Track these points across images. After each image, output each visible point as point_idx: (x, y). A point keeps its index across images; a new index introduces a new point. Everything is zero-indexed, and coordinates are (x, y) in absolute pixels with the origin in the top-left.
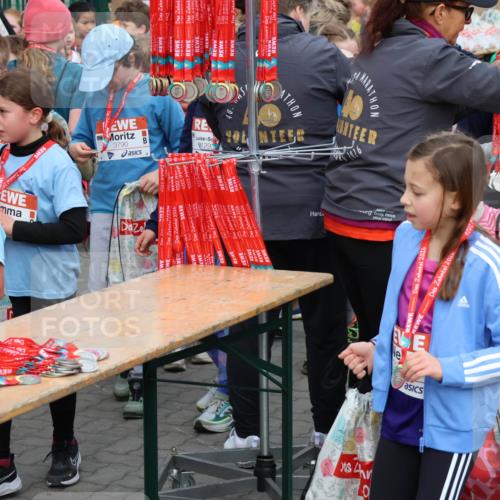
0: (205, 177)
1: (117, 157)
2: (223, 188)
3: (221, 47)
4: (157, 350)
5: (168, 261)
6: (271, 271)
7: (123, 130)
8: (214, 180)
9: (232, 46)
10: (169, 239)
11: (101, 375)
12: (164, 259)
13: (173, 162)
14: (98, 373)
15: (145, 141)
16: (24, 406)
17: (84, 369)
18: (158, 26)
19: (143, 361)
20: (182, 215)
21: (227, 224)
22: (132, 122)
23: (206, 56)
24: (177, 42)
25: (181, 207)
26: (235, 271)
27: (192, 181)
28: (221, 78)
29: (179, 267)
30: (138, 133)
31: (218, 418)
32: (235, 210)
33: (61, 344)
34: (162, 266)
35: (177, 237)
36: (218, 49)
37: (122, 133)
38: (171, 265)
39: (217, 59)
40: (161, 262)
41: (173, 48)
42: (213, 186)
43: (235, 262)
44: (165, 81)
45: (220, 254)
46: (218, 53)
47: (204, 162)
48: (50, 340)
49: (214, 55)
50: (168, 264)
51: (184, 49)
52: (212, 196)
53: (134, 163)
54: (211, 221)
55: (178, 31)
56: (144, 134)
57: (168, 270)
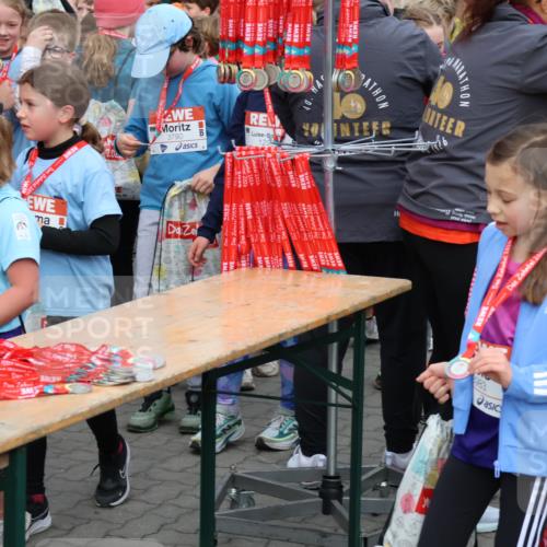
0: (275, 173)
1: (171, 150)
2: (294, 185)
3: (296, 31)
4: (218, 360)
5: (232, 263)
6: (343, 276)
8: (284, 176)
9: (309, 30)
10: (234, 240)
11: (157, 385)
12: (229, 261)
13: (241, 156)
14: (153, 383)
15: (201, 133)
16: (74, 416)
17: (138, 378)
18: (228, 9)
19: (203, 370)
20: (249, 213)
21: (298, 224)
22: (188, 112)
23: (280, 41)
24: (248, 25)
25: (248, 205)
26: (304, 276)
27: (261, 177)
28: (295, 66)
29: (244, 269)
30: (194, 125)
31: (281, 435)
32: (306, 209)
33: (115, 351)
34: (225, 268)
35: (243, 238)
36: (293, 34)
37: (176, 124)
38: (236, 267)
39: (291, 44)
40: (225, 264)
41: (244, 32)
42: (284, 182)
43: (305, 265)
44: (234, 68)
45: (289, 257)
46: (292, 38)
47: (275, 156)
48: (103, 346)
49: (289, 40)
50: (232, 267)
51: (255, 33)
52: (282, 193)
53: (190, 157)
54: (280, 220)
55: (250, 16)
56: (201, 125)
57: (232, 273)
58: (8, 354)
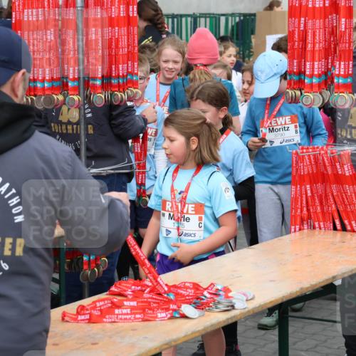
0: (327, 164)
1: (277, 144)
2: (340, 173)
3: (342, 66)
4: (291, 294)
5: (298, 227)
7: (281, 124)
8: (333, 166)
9: (351, 66)
10: (299, 211)
11: (249, 311)
12: (295, 225)
13: (303, 153)
14: (247, 310)
15: (296, 132)
16: (193, 333)
17: (236, 306)
18: (294, 52)
19: (281, 301)
20: (309, 192)
21: (343, 198)
22: (288, 119)
23: (329, 74)
24: (308, 64)
25: (308, 186)
26: (348, 235)
27: (317, 167)
28: (342, 90)
29: (306, 231)
30: (292, 127)
32: (349, 189)
33: (220, 287)
34: (293, 230)
35: (305, 209)
36: (340, 68)
38: (300, 230)
39: (338, 76)
40: (293, 227)
41: (305, 67)
42: (333, 170)
43: (349, 228)
44: (298, 93)
45: (337, 222)
46: (340, 71)
47: (326, 153)
48: (212, 284)
49: (337, 73)
50: (297, 229)
51: (313, 68)
52: (332, 178)
54: (331, 197)
55: (309, 56)
56: (296, 127)
57: (297, 233)
58: (148, 290)
